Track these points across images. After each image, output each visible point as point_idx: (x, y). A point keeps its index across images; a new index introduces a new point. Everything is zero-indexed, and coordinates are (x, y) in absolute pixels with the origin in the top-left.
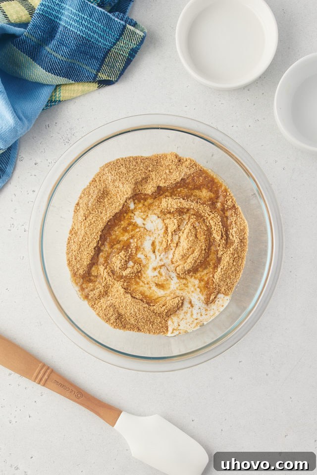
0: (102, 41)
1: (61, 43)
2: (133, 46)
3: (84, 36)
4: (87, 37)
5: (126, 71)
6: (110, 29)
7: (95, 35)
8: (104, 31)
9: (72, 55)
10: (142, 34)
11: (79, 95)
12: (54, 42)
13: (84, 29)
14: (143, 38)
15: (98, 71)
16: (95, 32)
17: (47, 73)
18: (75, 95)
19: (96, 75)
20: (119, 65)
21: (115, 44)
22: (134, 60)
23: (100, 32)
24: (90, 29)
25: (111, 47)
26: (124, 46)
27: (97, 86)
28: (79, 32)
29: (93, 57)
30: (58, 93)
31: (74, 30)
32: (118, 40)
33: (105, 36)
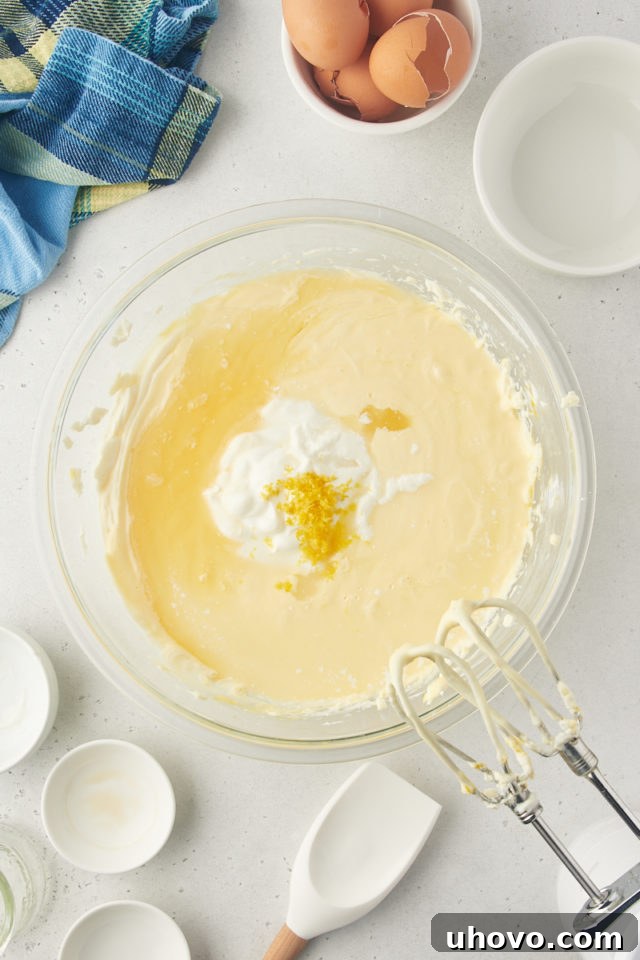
0: (150, 112)
1: (86, 116)
2: (199, 120)
3: (122, 104)
4: (126, 107)
5: (193, 162)
6: (163, 92)
7: (139, 103)
8: (153, 96)
9: (103, 137)
10: (214, 100)
11: (120, 201)
12: (75, 115)
13: (121, 93)
14: (216, 107)
15: (150, 166)
16: (138, 98)
17: (65, 164)
18: (113, 203)
19: (147, 173)
20: (182, 154)
21: (171, 117)
22: (204, 144)
23: (146, 98)
24: (130, 93)
25: (167, 124)
26: (186, 121)
27: (148, 187)
28: (113, 99)
29: (139, 143)
30: (85, 201)
31: (105, 95)
32: (175, 110)
33: (155, 103)
